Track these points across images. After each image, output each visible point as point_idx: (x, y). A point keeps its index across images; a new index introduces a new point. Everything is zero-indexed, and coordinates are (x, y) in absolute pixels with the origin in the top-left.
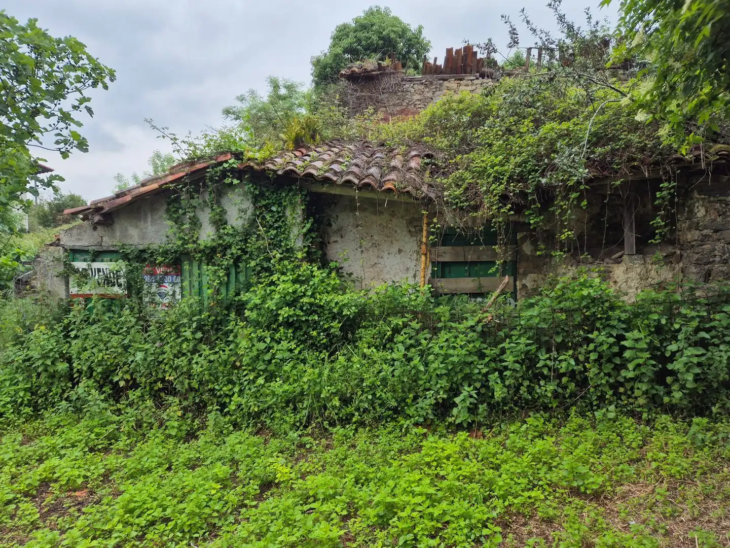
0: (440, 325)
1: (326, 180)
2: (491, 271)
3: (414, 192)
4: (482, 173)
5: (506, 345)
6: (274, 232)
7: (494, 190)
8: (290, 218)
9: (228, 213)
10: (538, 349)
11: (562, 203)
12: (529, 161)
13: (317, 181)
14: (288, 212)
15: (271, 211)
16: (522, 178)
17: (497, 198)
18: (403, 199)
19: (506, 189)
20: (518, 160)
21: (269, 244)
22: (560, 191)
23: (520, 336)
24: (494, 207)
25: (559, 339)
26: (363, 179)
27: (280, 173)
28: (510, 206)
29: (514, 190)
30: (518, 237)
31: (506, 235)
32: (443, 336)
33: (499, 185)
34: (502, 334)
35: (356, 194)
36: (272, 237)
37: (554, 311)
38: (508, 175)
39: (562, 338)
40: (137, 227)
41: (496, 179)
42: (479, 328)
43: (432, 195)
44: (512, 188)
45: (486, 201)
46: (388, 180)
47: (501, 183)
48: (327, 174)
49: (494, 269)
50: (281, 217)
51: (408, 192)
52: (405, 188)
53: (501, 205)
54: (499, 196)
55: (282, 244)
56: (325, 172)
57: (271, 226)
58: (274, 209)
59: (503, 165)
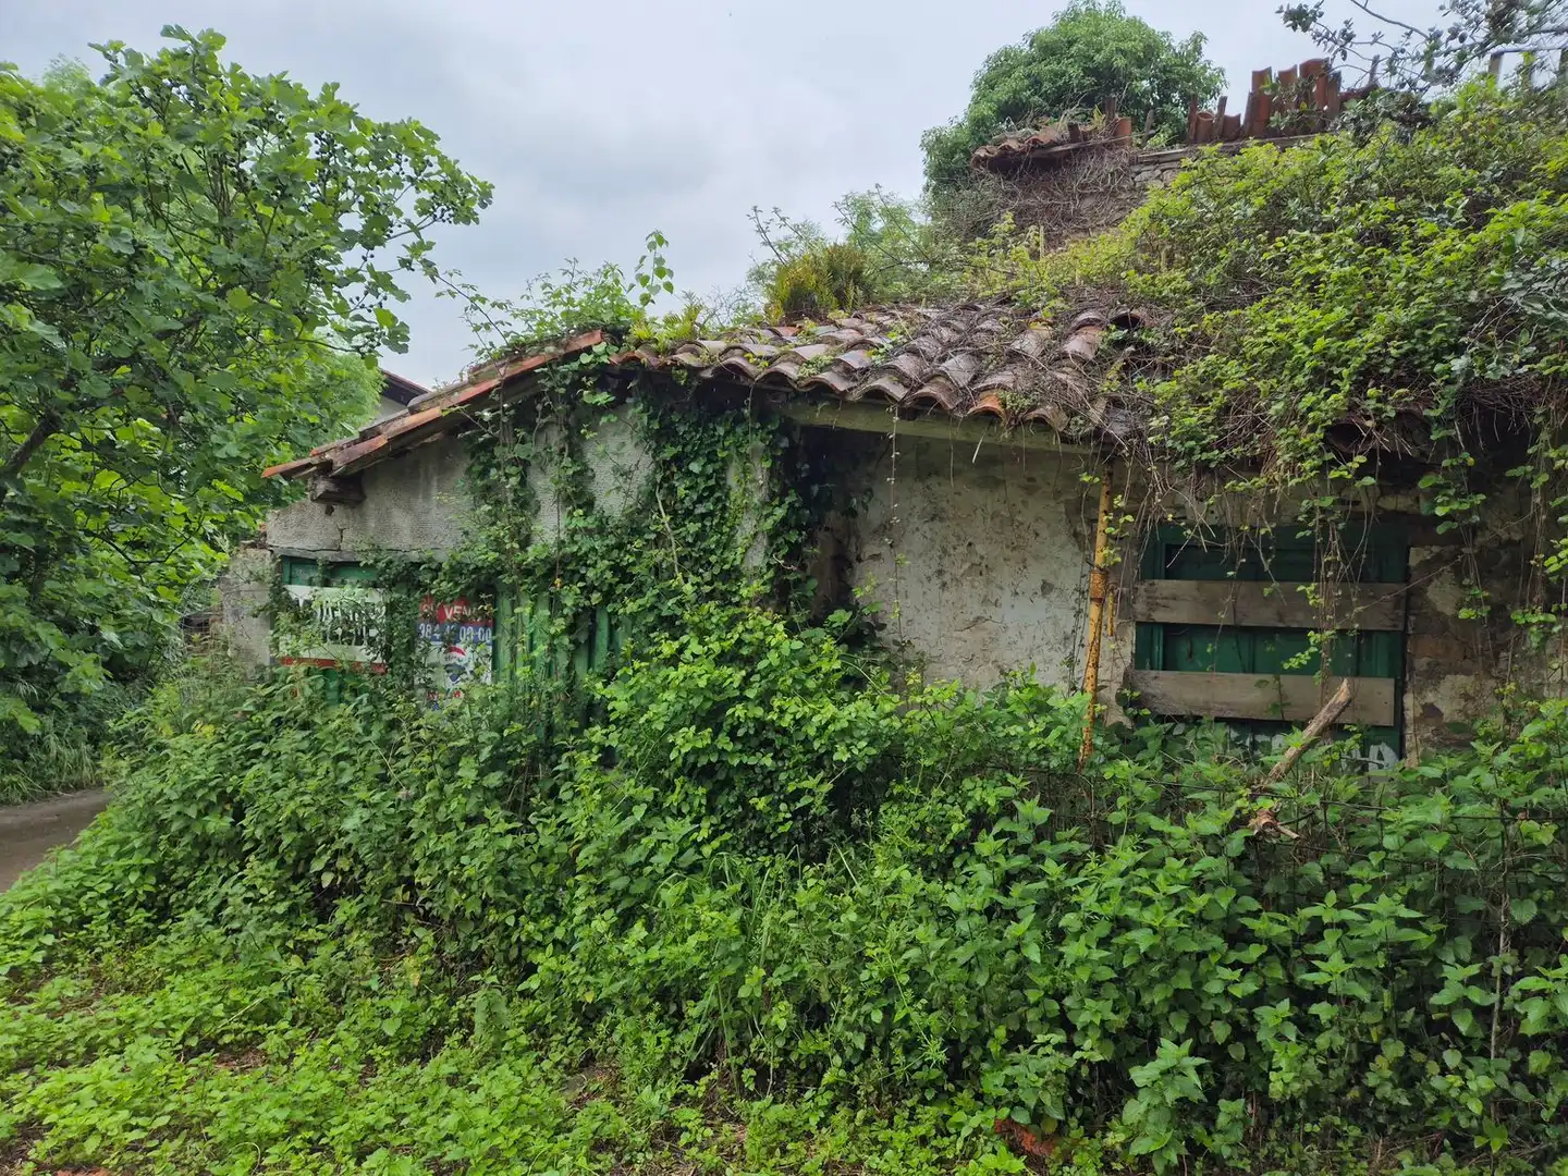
0: (1116, 817)
1: (820, 391)
2: (1294, 663)
3: (1059, 420)
4: (1279, 359)
5: (1326, 911)
6: (693, 527)
7: (1310, 409)
8: (735, 493)
9: (597, 479)
10: (1443, 938)
11: (1552, 454)
12: (1441, 319)
13: (798, 395)
14: (732, 479)
15: (690, 473)
16: (1411, 373)
17: (1319, 434)
18: (1028, 440)
19: (1352, 408)
20: (1402, 316)
21: (682, 559)
22: (1546, 414)
23: (1379, 886)
24: (1307, 465)
25: (1525, 913)
26: (921, 386)
27: (708, 374)
28: (1361, 459)
29: (1378, 411)
30: (1413, 561)
31: (1347, 553)
32: (1125, 853)
33: (1327, 396)
34: (1314, 870)
35: (895, 426)
36: (690, 540)
37: (1509, 813)
38: (1356, 363)
39: (1535, 911)
40: (409, 509)
41: (1323, 378)
42: (1236, 843)
43: (1117, 430)
44: (1372, 404)
45: (1283, 443)
46: (986, 389)
47: (1336, 389)
48: (826, 376)
49: (1304, 658)
50: (715, 488)
51: (1040, 420)
52: (1033, 408)
53: (1330, 456)
54: (1328, 429)
55: (713, 559)
56: (821, 370)
57: (689, 513)
58: (695, 467)
59: (1348, 336)
